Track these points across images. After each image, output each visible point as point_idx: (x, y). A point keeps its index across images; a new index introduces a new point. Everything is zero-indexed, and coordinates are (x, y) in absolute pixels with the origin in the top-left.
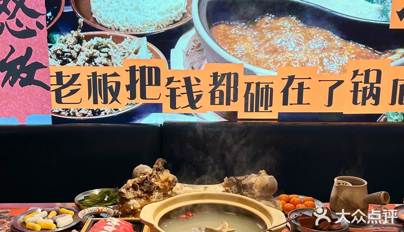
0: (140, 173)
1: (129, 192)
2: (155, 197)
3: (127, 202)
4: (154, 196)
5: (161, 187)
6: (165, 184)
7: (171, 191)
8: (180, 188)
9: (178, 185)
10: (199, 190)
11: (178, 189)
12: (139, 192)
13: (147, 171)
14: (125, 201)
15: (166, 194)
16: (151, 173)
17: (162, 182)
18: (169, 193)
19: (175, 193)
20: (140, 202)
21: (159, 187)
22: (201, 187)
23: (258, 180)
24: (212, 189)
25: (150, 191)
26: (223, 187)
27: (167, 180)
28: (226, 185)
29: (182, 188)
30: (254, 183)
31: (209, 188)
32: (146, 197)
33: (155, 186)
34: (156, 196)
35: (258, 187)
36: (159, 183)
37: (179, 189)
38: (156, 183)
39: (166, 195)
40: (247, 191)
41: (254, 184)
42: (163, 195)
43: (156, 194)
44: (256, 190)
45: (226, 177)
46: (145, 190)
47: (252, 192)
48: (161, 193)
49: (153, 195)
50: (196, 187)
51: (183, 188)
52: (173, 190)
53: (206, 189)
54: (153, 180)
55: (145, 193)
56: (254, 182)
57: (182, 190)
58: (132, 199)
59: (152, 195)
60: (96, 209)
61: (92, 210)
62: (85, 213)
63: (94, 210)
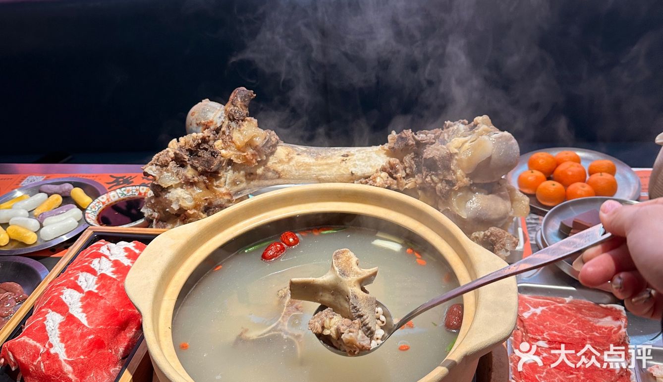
0: (197, 124)
1: (167, 171)
2: (227, 183)
3: (164, 193)
4: (222, 180)
5: (239, 161)
6: (245, 154)
7: (263, 168)
8: (285, 160)
9: (282, 150)
10: (330, 161)
11: (281, 162)
12: (189, 172)
13: (211, 119)
14: (161, 192)
15: (252, 174)
16: (219, 125)
17: (239, 149)
18: (260, 171)
19: (274, 170)
20: (192, 195)
21: (232, 160)
22: (334, 154)
23: (467, 145)
24: (359, 160)
25: (209, 171)
26: (385, 154)
27: (249, 144)
28: (392, 153)
29: (290, 160)
30: (456, 154)
31: (355, 157)
32: (205, 183)
33: (222, 159)
34: (228, 180)
35: (465, 164)
36: (232, 153)
37: (284, 162)
38: (223, 152)
39: (252, 177)
40: (437, 175)
41: (456, 157)
42: (246, 176)
43: (228, 175)
44: (459, 173)
45: (394, 133)
46: (200, 169)
47: (449, 178)
48: (239, 172)
49: (220, 178)
50: (324, 155)
51: (292, 158)
52: (270, 164)
53: (345, 158)
54: (218, 144)
55: (202, 173)
56: (456, 151)
57: (291, 164)
58: (176, 188)
59: (218, 178)
60: (134, 191)
61: (125, 193)
62: (109, 201)
63: (131, 193)
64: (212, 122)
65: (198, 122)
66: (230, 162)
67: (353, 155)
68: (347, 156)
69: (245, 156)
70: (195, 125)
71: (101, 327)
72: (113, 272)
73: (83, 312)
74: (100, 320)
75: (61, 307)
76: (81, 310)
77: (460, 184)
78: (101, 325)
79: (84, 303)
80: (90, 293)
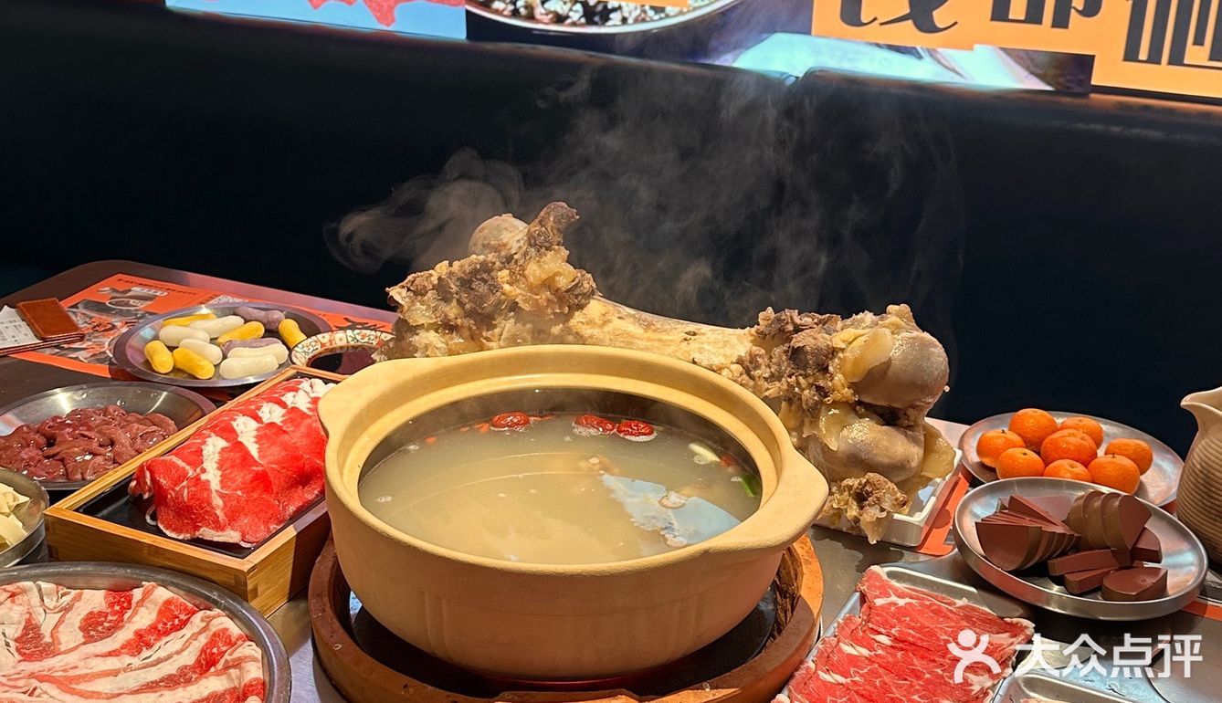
0: (484, 245)
1: (422, 303)
2: (503, 337)
3: (409, 335)
4: (497, 331)
5: (526, 307)
6: (538, 297)
7: (561, 325)
8: (597, 321)
9: (597, 307)
10: (664, 337)
11: (590, 323)
12: (452, 311)
13: (505, 241)
14: (406, 332)
15: (543, 331)
16: (513, 251)
17: (531, 289)
18: (556, 330)
19: (577, 333)
20: (448, 345)
21: (517, 303)
22: (676, 329)
23: (860, 341)
24: (709, 343)
25: (480, 311)
26: (751, 341)
27: (548, 284)
28: (762, 339)
29: (605, 323)
30: (842, 350)
31: (704, 338)
32: (470, 329)
33: (503, 297)
34: (504, 334)
35: (848, 366)
36: (519, 291)
37: (595, 324)
38: (507, 287)
39: (542, 336)
40: (805, 377)
41: (841, 355)
42: (533, 333)
43: (507, 325)
44: (839, 378)
45: (770, 309)
46: (468, 306)
47: (821, 383)
48: (524, 325)
49: (495, 326)
50: (659, 326)
51: (609, 321)
52: (573, 322)
53: (689, 337)
54: (504, 275)
55: (469, 314)
56: (843, 346)
57: (606, 329)
58: (427, 330)
59: (491, 327)
60: (372, 337)
61: (359, 337)
62: (331, 344)
63: (366, 340)
64: (505, 245)
65: (486, 242)
66: (514, 307)
67: (703, 334)
68: (695, 334)
69: (537, 300)
70: (480, 247)
71: (274, 466)
72: (308, 409)
73: (256, 442)
74: (276, 457)
75: (227, 432)
76: (254, 440)
77: (836, 396)
78: (275, 464)
79: (261, 433)
80: (272, 425)
